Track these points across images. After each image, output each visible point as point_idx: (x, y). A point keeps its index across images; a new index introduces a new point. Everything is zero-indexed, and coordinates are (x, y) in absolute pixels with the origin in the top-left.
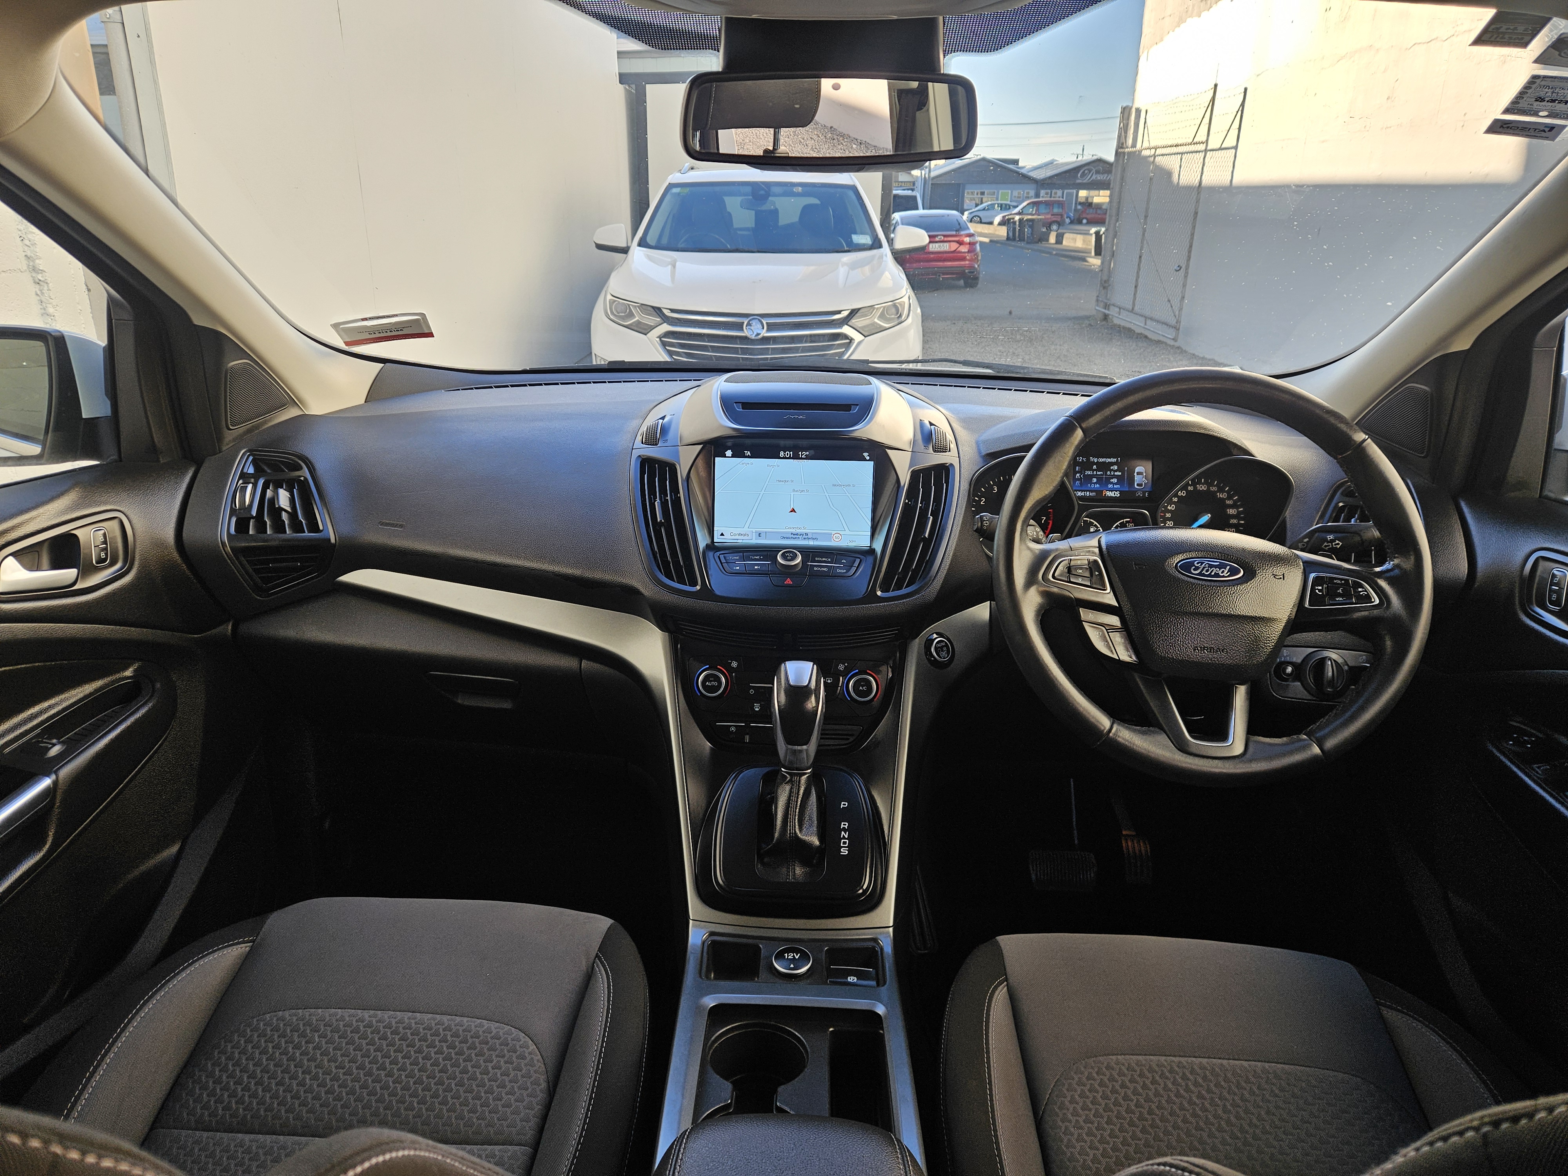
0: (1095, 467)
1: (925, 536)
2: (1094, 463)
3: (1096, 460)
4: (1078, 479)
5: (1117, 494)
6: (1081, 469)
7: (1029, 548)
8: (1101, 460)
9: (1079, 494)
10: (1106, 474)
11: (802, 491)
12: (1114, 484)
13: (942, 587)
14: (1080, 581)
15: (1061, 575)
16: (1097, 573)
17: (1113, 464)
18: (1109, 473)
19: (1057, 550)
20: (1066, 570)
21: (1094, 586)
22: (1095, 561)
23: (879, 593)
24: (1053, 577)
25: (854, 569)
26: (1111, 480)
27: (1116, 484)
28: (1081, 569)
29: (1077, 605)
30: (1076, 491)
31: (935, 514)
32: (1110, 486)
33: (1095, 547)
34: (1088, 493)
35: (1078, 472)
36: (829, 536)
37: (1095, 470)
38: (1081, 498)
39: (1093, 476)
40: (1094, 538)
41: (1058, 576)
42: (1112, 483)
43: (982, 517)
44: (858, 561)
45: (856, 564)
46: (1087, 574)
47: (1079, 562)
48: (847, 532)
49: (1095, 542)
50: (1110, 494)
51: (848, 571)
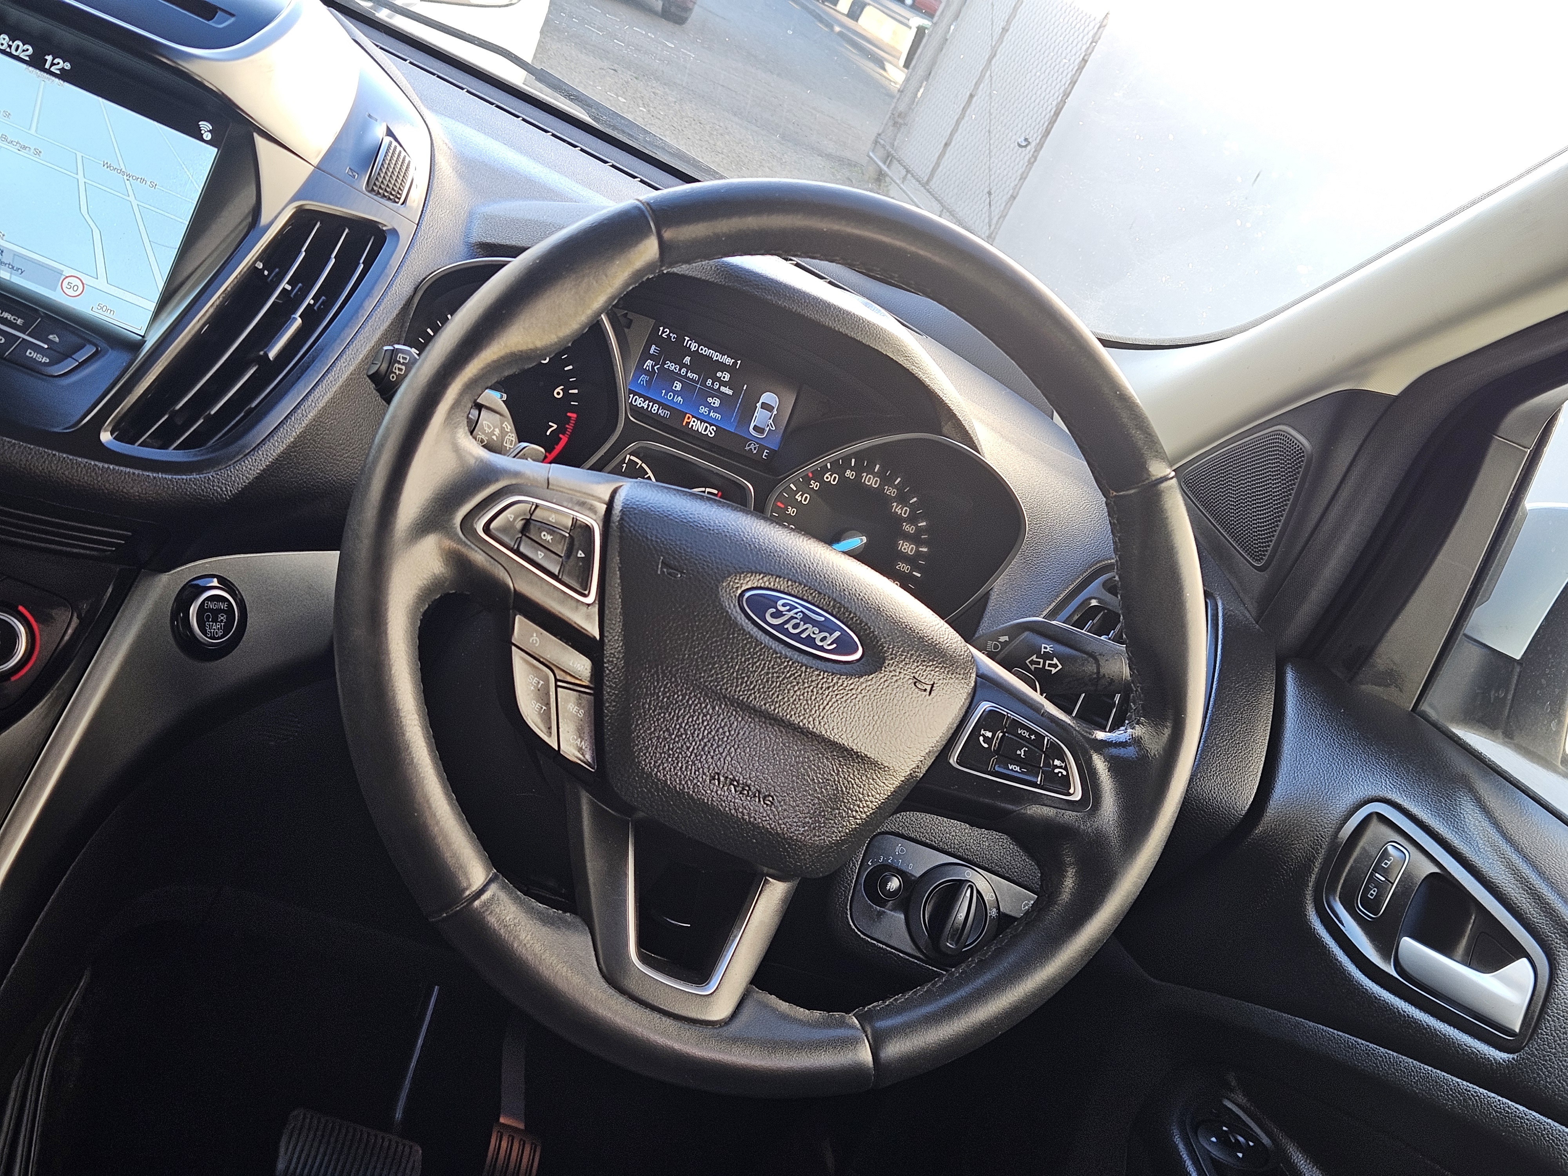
0: (687, 360)
1: (266, 355)
2: (688, 351)
3: (694, 346)
4: (646, 372)
5: (711, 432)
6: (660, 353)
7: (456, 449)
8: (705, 351)
9: (639, 402)
10: (704, 383)
11: (25, 148)
12: (711, 408)
13: (259, 478)
14: (539, 556)
15: (504, 529)
16: (581, 554)
17: (723, 367)
18: (709, 382)
19: (516, 474)
20: (519, 524)
21: (565, 579)
22: (588, 529)
23: (106, 437)
24: (487, 529)
25: (70, 364)
26: (710, 400)
27: (716, 410)
28: (551, 532)
29: (514, 608)
30: (635, 394)
31: (312, 318)
32: (703, 410)
33: (600, 500)
34: (656, 407)
35: (652, 357)
36: (55, 276)
37: (685, 366)
38: (637, 412)
39: (676, 377)
40: (608, 481)
41: (497, 529)
42: (708, 405)
43: (394, 352)
44: (89, 350)
45: (82, 356)
46: (561, 549)
47: (553, 518)
48: (101, 284)
49: (603, 490)
50: (698, 426)
51: (53, 363)
